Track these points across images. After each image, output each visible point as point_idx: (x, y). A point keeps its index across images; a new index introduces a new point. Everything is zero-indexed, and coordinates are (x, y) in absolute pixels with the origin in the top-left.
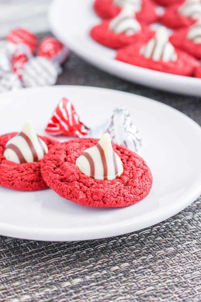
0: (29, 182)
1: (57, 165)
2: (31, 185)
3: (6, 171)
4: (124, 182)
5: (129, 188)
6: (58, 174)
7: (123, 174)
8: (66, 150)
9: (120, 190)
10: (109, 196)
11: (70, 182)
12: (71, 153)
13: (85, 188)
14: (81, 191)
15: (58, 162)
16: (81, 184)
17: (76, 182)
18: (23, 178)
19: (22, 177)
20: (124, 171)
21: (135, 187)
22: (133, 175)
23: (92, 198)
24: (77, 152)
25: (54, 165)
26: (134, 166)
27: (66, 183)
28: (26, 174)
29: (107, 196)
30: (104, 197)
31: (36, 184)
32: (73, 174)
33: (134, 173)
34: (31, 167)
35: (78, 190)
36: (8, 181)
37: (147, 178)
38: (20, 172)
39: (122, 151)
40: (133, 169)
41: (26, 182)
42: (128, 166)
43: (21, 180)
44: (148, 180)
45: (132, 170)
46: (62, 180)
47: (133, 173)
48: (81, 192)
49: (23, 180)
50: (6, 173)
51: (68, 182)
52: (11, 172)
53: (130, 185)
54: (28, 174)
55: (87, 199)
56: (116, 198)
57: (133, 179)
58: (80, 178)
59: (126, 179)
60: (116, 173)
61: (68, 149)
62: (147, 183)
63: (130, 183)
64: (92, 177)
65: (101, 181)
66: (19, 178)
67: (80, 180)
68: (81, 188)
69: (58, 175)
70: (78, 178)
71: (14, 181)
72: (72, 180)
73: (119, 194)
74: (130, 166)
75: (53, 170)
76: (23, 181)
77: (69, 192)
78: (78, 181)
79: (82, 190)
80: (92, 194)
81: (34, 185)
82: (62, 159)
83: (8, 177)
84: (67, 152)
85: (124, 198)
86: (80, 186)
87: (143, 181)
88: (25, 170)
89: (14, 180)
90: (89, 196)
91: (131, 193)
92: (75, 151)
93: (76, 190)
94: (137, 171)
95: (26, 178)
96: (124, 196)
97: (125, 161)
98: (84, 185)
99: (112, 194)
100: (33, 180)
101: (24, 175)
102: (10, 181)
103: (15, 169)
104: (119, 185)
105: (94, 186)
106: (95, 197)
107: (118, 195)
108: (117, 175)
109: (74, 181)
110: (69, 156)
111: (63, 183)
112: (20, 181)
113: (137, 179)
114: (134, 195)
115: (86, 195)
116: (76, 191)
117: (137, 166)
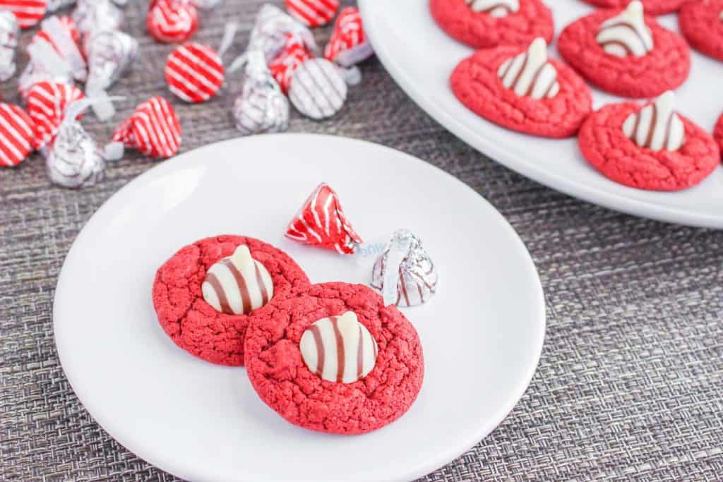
0: (225, 354)
1: (270, 340)
2: (228, 359)
3: (192, 329)
4: (369, 390)
5: (372, 405)
6: (264, 361)
7: (372, 374)
8: (291, 313)
9: (356, 408)
10: (335, 418)
11: (280, 380)
12: (297, 320)
13: (301, 396)
14: (293, 401)
15: (272, 336)
16: (296, 388)
17: (290, 384)
18: (217, 347)
19: (216, 344)
20: (374, 368)
21: (383, 403)
22: (387, 377)
23: (307, 417)
24: (308, 317)
25: (264, 342)
26: (395, 357)
27: (274, 382)
28: (224, 340)
29: (330, 418)
30: (326, 418)
31: (237, 359)
32: (286, 368)
33: (390, 375)
34: (234, 326)
35: (287, 399)
36: (193, 347)
37: (409, 384)
38: (215, 332)
39: (385, 319)
40: (392, 365)
41: (221, 353)
42: (384, 358)
43: (214, 349)
44: (412, 388)
45: (389, 366)
46: (267, 376)
47: (388, 373)
48: (292, 403)
49: (217, 349)
50: (193, 332)
51: (277, 380)
52: (199, 333)
53: (377, 398)
54: (228, 338)
55: (298, 418)
56: (346, 422)
57: (386, 386)
58: (297, 377)
59: (373, 384)
60: (360, 371)
61: (295, 310)
62: (407, 394)
63: (377, 394)
64: (319, 376)
65: (332, 385)
66: (211, 345)
67: (297, 380)
68: (294, 395)
69: (264, 365)
70: (294, 376)
71: (202, 349)
72: (283, 378)
73: (353, 416)
74: (388, 358)
75: (260, 350)
76: (216, 352)
77: (273, 399)
78: (292, 381)
79: (295, 399)
80: (308, 411)
81: (233, 360)
82: (280, 331)
83: (194, 341)
84: (291, 316)
85: (359, 423)
86: (293, 391)
87: (402, 391)
88: (223, 330)
89: (202, 346)
90: (302, 414)
91: (373, 415)
92: (306, 315)
93: (285, 398)
94: (396, 370)
95: (222, 346)
96: (360, 420)
97: (383, 345)
98: (301, 389)
99: (341, 415)
100: (233, 351)
101: (220, 341)
102: (196, 347)
103: (208, 326)
104: (357, 398)
105: (315, 395)
106: (312, 417)
107: (350, 418)
108: (360, 376)
109: (287, 382)
110: (292, 325)
111: (268, 381)
112: (212, 350)
113: (392, 387)
114: (379, 419)
115: (299, 409)
116: (284, 401)
117: (400, 359)
